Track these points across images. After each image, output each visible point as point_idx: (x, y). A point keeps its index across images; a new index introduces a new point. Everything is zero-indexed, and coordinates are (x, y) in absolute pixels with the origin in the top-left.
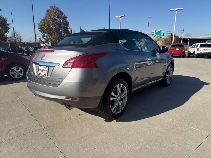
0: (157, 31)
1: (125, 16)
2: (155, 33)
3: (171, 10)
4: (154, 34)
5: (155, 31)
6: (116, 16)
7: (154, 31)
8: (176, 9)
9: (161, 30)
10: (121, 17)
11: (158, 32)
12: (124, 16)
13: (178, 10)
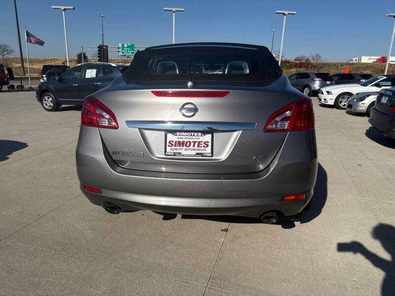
0: (126, 46)
1: (74, 9)
2: (123, 49)
3: (165, 9)
4: (121, 50)
5: (123, 45)
6: (53, 7)
7: (120, 45)
8: (174, 10)
9: (133, 45)
10: (65, 10)
11: (128, 47)
12: (72, 8)
13: (176, 11)
